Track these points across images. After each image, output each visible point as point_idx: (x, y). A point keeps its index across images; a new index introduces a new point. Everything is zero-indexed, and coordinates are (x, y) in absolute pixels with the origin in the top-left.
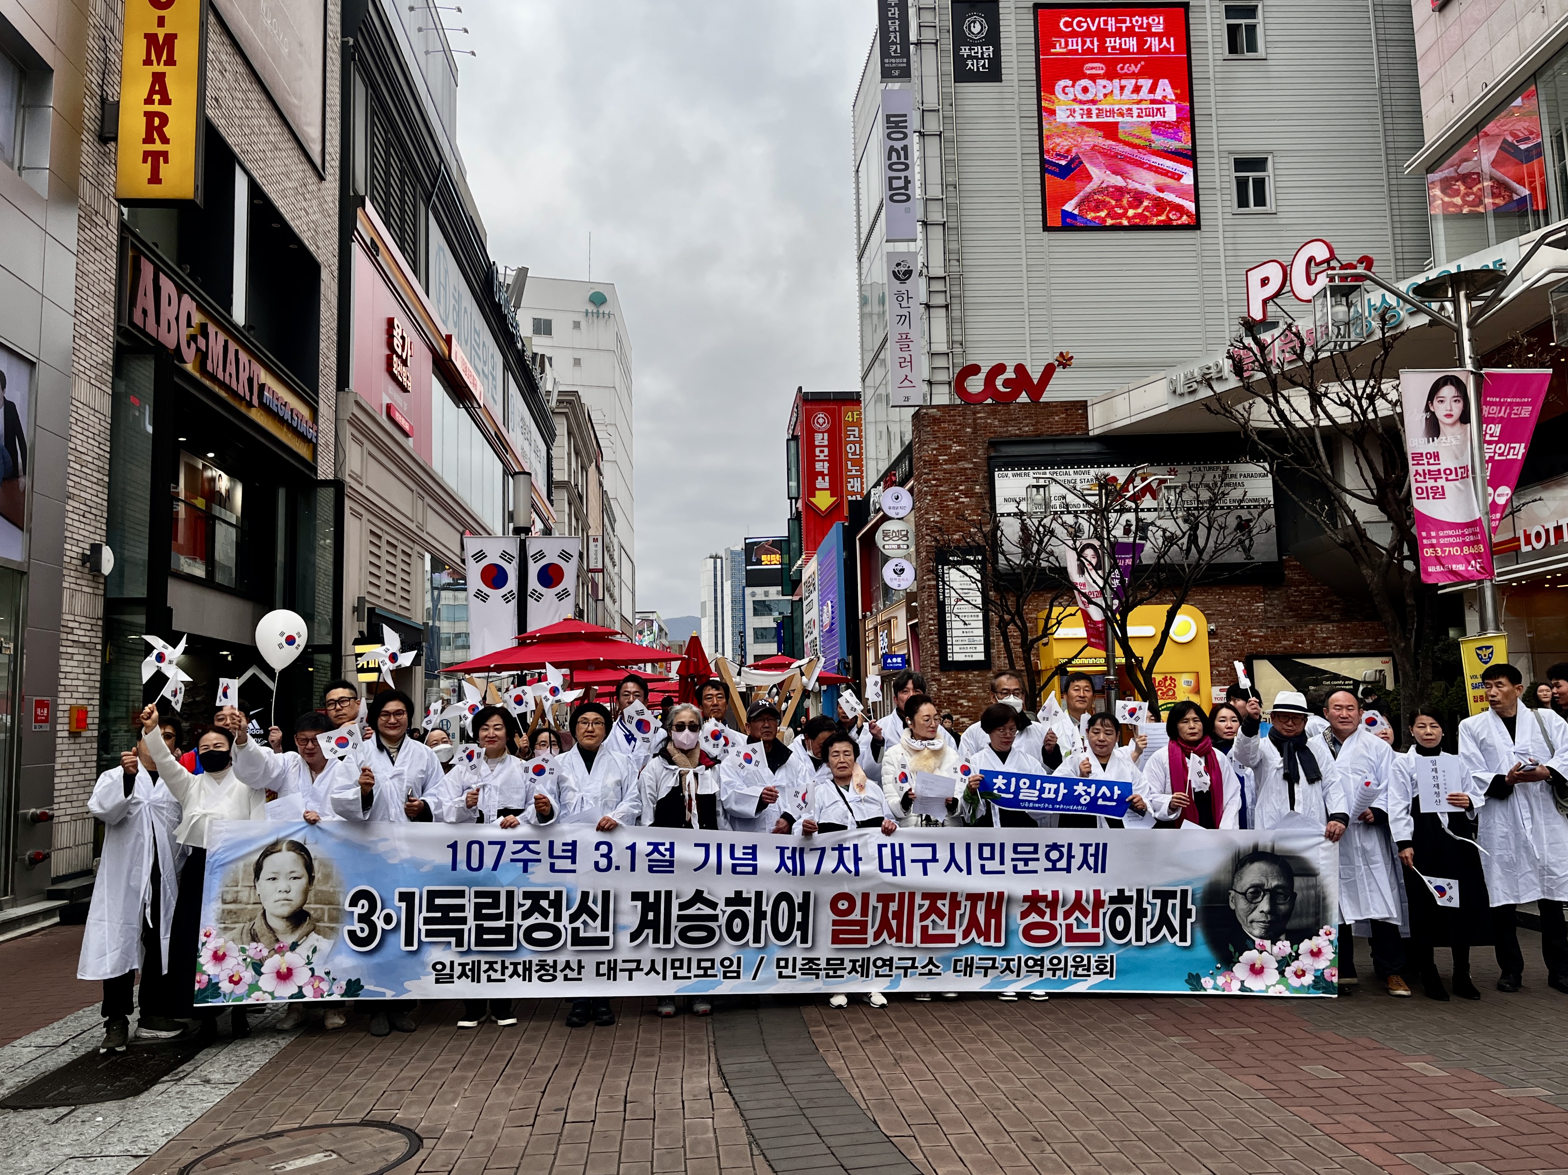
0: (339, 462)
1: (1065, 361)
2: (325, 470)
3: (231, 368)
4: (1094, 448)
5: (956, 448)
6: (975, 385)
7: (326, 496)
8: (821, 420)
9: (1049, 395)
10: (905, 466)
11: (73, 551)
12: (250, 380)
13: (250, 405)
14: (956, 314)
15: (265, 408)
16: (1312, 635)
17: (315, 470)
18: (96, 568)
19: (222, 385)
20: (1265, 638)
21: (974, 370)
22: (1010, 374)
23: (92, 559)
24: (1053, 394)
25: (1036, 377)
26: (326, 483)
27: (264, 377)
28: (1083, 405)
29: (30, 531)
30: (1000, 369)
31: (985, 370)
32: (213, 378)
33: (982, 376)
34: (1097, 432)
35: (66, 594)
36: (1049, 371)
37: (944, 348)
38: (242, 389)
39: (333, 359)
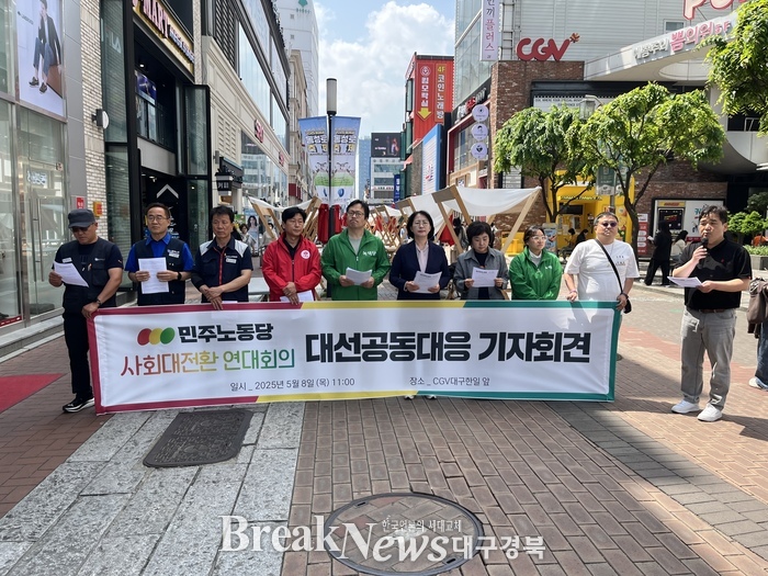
0: (204, 77)
1: (575, 38)
2: (198, 81)
3: (155, 13)
4: (585, 87)
5: (515, 84)
6: (527, 50)
7: (200, 94)
8: (425, 70)
9: (566, 57)
10: (482, 94)
11: (88, 113)
12: (163, 21)
13: (164, 36)
14: (517, 9)
15: (171, 39)
16: (686, 188)
17: (193, 78)
18: (100, 124)
19: (150, 21)
20: (662, 189)
21: (527, 41)
22: (545, 45)
23: (97, 118)
24: (567, 57)
25: (559, 47)
26: (199, 87)
27: (169, 22)
28: (582, 63)
29: (65, 98)
30: (541, 41)
31: (532, 43)
32: (146, 17)
33: (531, 45)
34: (588, 79)
35: (86, 137)
36: (566, 43)
37: (509, 29)
38: (160, 27)
39: (199, 16)
